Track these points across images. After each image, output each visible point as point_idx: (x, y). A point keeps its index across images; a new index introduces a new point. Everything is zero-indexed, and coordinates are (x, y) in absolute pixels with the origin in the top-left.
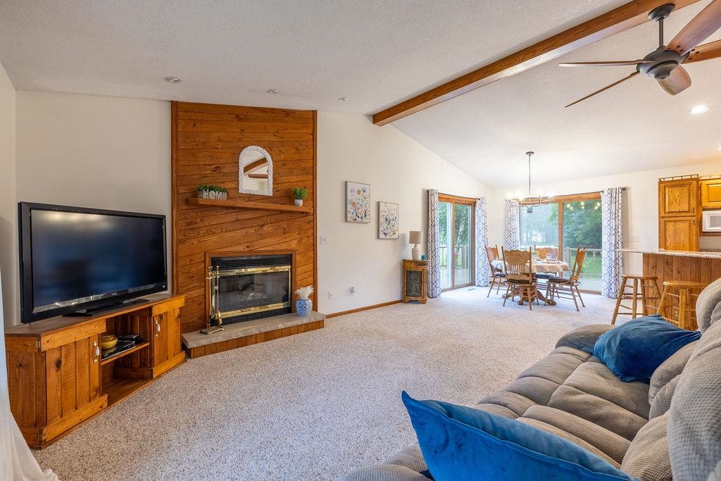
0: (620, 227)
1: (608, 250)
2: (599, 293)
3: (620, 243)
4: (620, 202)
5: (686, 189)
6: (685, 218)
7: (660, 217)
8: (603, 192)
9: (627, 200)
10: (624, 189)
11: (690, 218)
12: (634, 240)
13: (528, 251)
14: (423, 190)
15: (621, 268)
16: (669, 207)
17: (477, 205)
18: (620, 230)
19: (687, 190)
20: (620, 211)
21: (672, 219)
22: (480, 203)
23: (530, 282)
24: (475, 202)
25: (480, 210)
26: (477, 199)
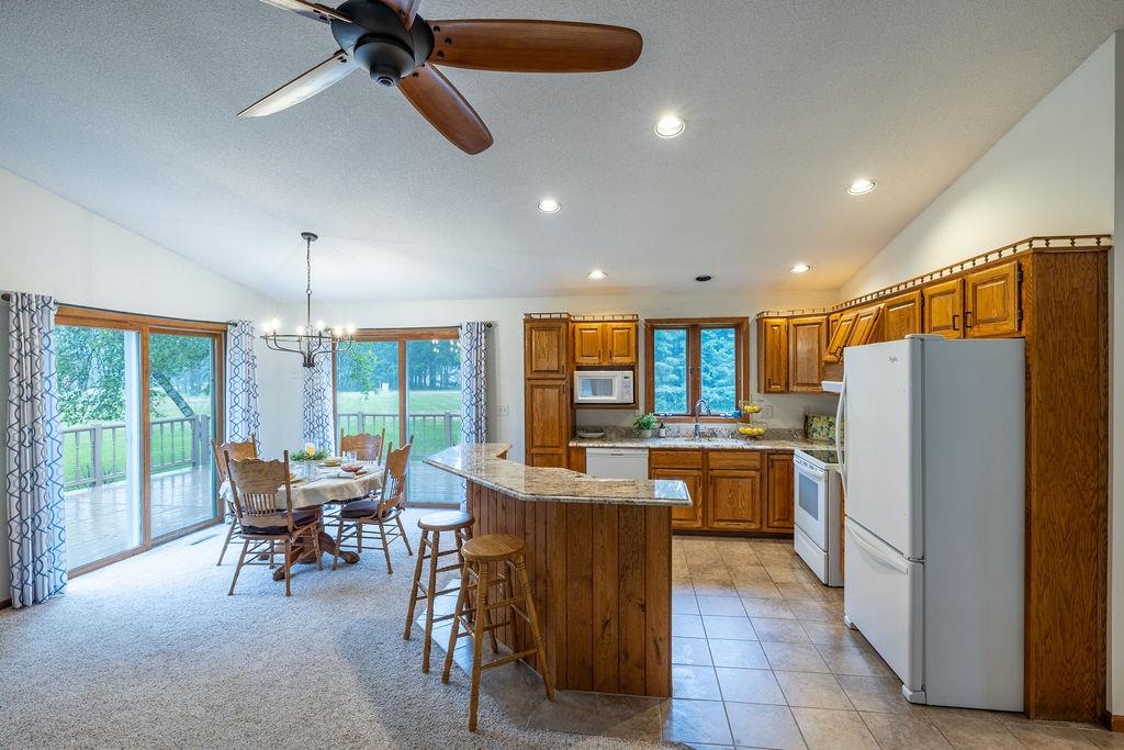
0: (483, 391)
1: (468, 431)
3: (483, 419)
4: (483, 348)
5: (554, 333)
6: (553, 382)
7: (527, 379)
8: (461, 327)
9: (494, 344)
10: (489, 326)
11: (559, 383)
13: (282, 460)
16: (537, 363)
17: (230, 339)
18: (483, 398)
19: (556, 337)
20: (483, 363)
21: (540, 383)
22: (237, 334)
23: (290, 528)
24: (226, 332)
25: (237, 350)
26: (228, 324)
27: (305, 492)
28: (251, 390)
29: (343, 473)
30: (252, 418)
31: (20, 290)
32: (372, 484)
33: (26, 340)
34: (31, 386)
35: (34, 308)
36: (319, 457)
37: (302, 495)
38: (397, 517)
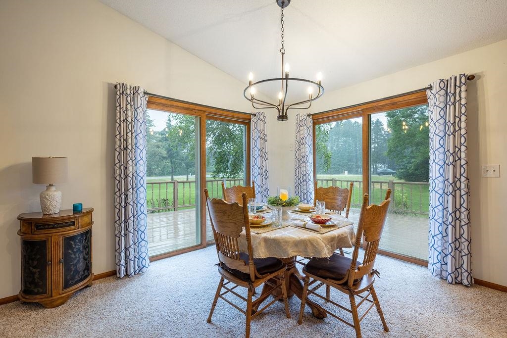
0: (463, 148)
1: (441, 192)
2: (424, 264)
3: (463, 179)
4: (463, 102)
8: (430, 88)
9: (476, 98)
10: (471, 78)
12: (490, 174)
14: (109, 85)
15: (465, 228)
17: (252, 124)
18: (463, 155)
20: (463, 118)
22: (255, 121)
23: (252, 277)
24: (250, 120)
25: (256, 130)
26: (251, 114)
27: (266, 240)
28: (264, 156)
29: (310, 224)
30: (264, 173)
31: (121, 82)
32: (340, 242)
33: (124, 112)
34: (126, 140)
35: (128, 93)
36: (290, 204)
37: (263, 244)
38: (371, 288)
